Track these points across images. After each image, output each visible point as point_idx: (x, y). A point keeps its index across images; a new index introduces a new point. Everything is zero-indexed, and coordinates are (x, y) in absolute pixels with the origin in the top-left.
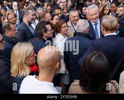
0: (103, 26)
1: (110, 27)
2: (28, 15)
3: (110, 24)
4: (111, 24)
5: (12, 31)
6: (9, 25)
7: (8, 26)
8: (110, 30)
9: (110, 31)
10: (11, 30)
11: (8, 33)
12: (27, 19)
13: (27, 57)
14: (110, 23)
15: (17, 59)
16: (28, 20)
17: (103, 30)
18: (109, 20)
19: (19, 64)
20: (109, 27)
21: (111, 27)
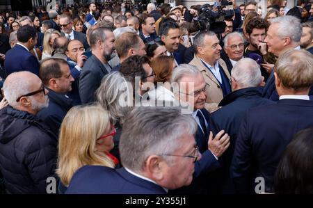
0: (278, 75)
1: (295, 79)
2: (103, 41)
3: (295, 73)
4: (298, 72)
5: (63, 78)
6: (57, 66)
7: (55, 68)
8: (293, 87)
9: (293, 89)
10: (60, 77)
11: (54, 82)
12: (102, 51)
13: (100, 138)
14: (295, 70)
15: (77, 146)
16: (104, 52)
17: (279, 85)
18: (295, 62)
19: (83, 156)
20: (291, 80)
21: (298, 79)
